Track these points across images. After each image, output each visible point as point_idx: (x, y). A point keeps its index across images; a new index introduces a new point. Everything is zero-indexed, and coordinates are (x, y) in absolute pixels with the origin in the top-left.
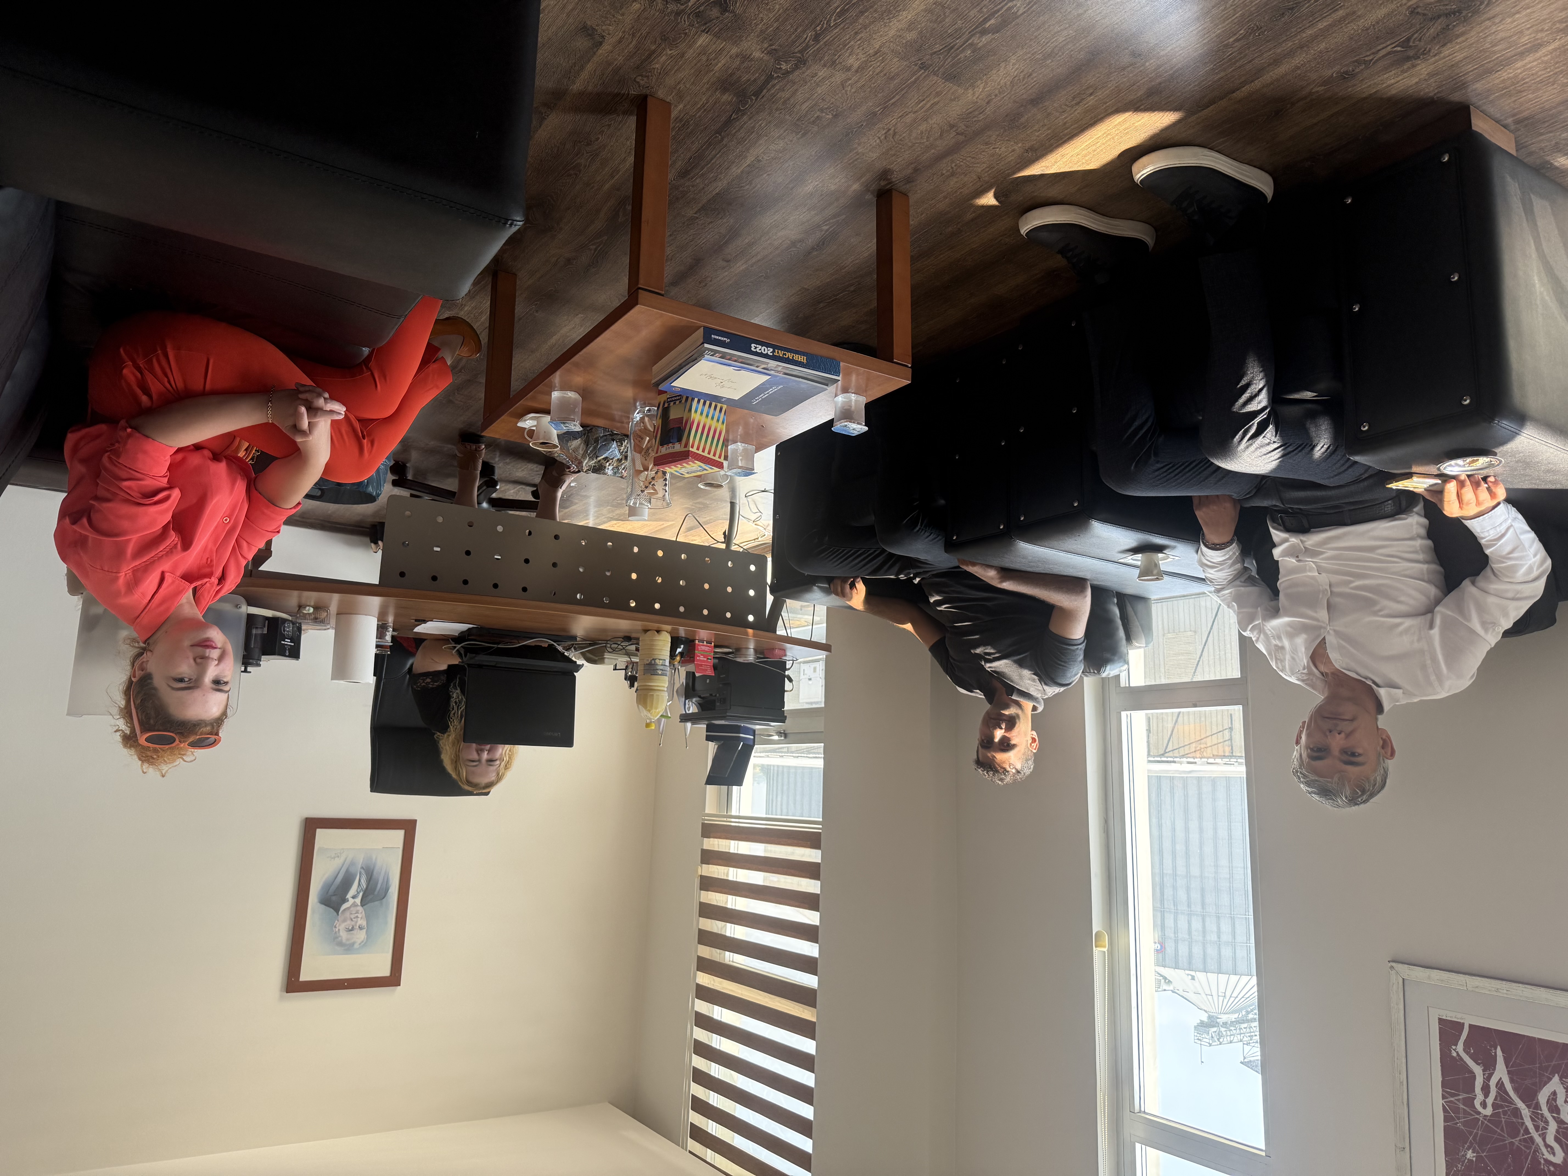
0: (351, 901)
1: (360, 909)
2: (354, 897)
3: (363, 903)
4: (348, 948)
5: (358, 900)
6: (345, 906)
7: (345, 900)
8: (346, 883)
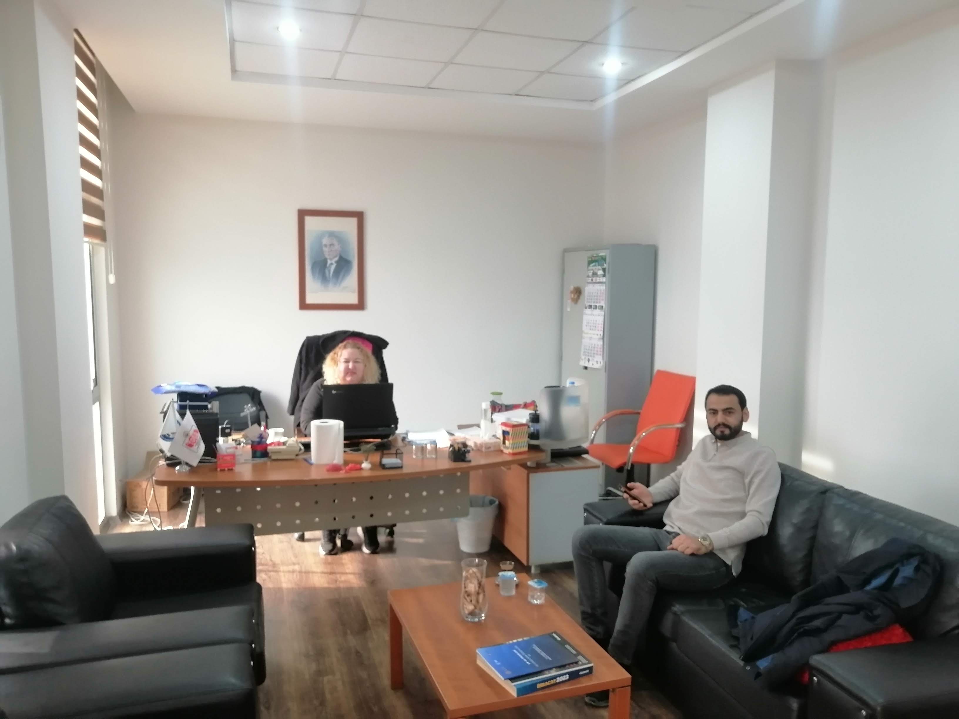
0: (333, 262)
1: (327, 257)
2: (332, 264)
3: (325, 261)
4: (332, 234)
5: (329, 262)
6: (336, 259)
7: (337, 262)
8: (337, 272)
